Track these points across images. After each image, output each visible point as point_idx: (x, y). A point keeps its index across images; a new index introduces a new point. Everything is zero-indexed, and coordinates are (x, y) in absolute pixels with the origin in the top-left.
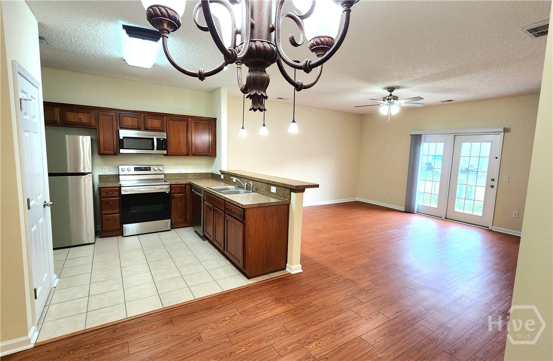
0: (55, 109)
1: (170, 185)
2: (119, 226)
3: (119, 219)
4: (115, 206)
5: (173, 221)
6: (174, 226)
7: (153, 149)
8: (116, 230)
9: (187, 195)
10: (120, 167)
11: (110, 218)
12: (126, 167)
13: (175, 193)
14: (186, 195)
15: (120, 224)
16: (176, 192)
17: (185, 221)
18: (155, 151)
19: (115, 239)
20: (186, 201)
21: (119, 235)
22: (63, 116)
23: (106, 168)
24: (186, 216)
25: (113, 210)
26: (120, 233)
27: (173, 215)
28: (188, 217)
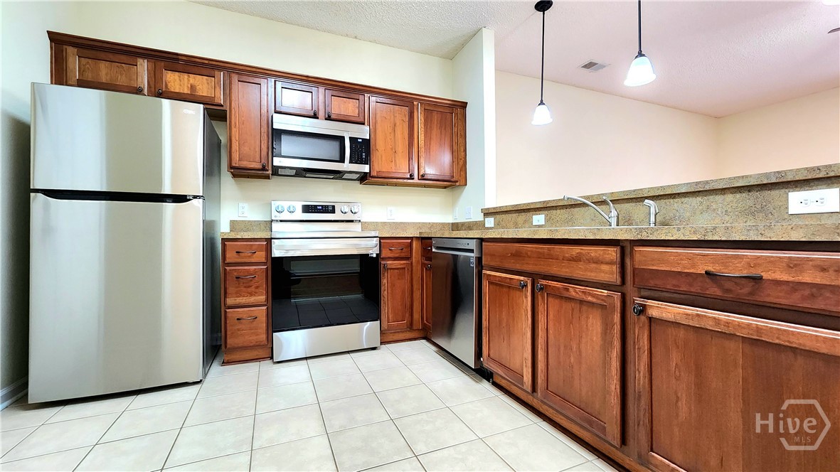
0: (140, 61)
1: (381, 238)
2: (263, 337)
3: (264, 319)
4: (257, 287)
5: (385, 325)
6: (386, 338)
7: (342, 160)
8: (257, 346)
9: (414, 264)
10: (275, 204)
11: (244, 316)
12: (285, 204)
13: (389, 258)
14: (412, 263)
15: (267, 330)
16: (391, 255)
17: (411, 327)
18: (347, 166)
19: (253, 366)
20: (412, 279)
21: (264, 359)
22: (155, 78)
23: (246, 205)
24: (412, 315)
25: (251, 294)
26: (267, 353)
27: (386, 310)
28: (417, 316)
